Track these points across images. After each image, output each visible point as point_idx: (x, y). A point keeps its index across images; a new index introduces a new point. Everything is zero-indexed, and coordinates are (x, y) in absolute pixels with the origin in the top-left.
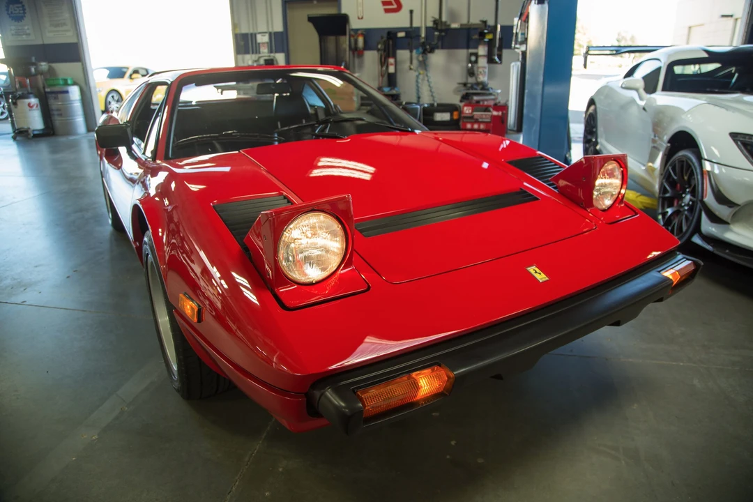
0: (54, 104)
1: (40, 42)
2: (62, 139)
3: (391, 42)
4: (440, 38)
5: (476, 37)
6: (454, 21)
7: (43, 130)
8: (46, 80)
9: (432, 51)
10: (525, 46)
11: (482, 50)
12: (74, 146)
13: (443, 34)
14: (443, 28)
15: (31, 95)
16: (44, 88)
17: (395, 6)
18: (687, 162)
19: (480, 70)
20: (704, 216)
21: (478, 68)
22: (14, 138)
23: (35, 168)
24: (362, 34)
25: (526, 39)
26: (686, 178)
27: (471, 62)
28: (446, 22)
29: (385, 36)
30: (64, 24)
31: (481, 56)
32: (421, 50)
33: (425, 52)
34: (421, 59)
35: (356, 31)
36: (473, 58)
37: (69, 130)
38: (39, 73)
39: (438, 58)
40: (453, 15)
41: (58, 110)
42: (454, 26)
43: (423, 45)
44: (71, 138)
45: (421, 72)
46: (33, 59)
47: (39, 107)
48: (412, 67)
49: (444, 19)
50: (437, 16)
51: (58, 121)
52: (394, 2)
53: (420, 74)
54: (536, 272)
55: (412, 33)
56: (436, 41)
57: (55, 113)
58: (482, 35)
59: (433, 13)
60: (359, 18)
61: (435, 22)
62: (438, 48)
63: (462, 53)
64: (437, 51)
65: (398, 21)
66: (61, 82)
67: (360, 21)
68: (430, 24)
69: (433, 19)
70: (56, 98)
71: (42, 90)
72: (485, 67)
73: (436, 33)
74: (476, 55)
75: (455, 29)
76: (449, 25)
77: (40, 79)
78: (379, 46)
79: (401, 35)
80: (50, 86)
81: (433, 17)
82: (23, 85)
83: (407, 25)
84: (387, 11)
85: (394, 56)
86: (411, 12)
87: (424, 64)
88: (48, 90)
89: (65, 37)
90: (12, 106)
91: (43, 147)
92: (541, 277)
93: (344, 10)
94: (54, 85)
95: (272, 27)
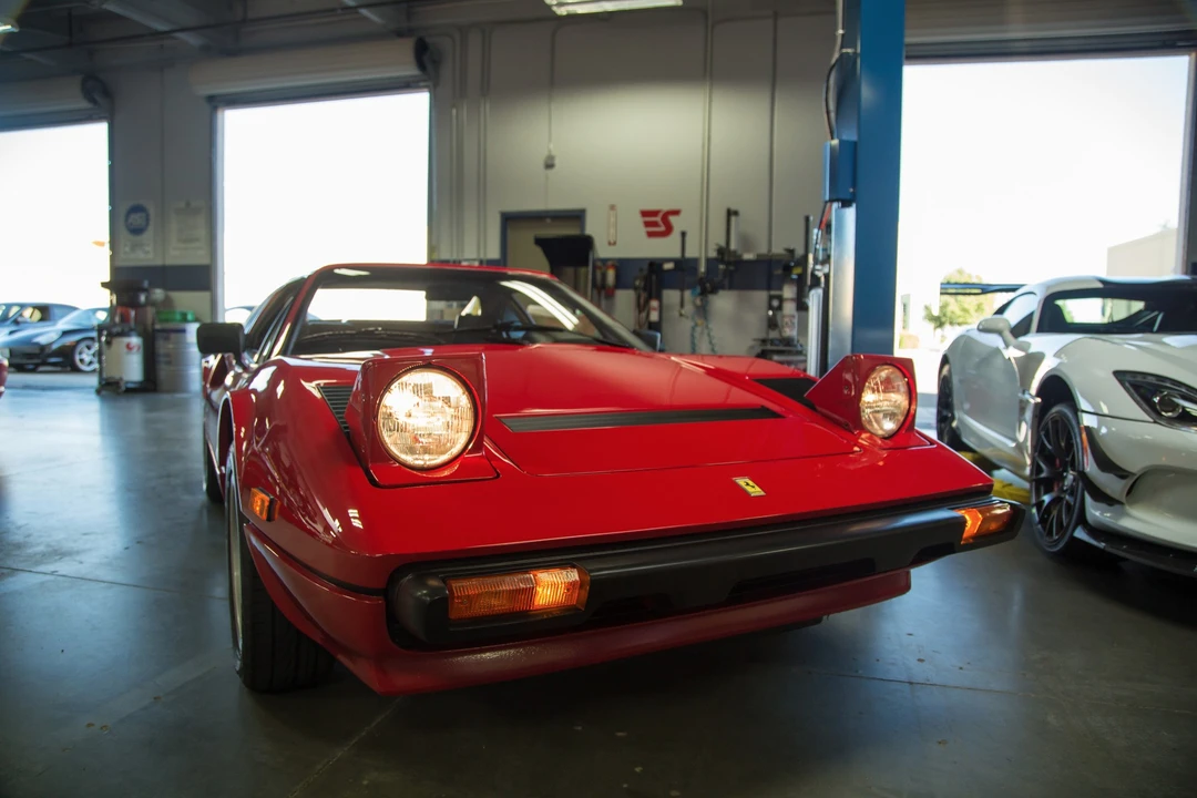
0: (163, 347)
1: (158, 262)
2: (165, 397)
3: (654, 277)
4: (725, 271)
5: (779, 272)
6: (748, 250)
7: (141, 383)
8: (158, 313)
9: (714, 290)
10: (827, 266)
11: (789, 292)
12: (183, 406)
13: (732, 268)
14: (732, 259)
15: (133, 333)
16: (153, 324)
17: (662, 228)
19: (786, 320)
20: (1088, 499)
21: (783, 317)
22: (98, 392)
23: (116, 428)
24: (614, 266)
25: (829, 257)
26: (1063, 444)
27: (771, 307)
28: (735, 252)
29: (646, 267)
30: (197, 240)
31: (787, 299)
32: (698, 290)
33: (704, 293)
34: (698, 302)
35: (605, 261)
36: (775, 303)
37: (178, 384)
38: (150, 303)
39: (723, 302)
40: (747, 242)
41: (168, 355)
42: (748, 256)
43: (701, 282)
44: (178, 396)
45: (699, 322)
46: (146, 284)
47: (141, 350)
48: (683, 312)
49: (733, 246)
50: (723, 243)
51: (163, 371)
52: (661, 223)
53: (696, 325)
54: (748, 484)
55: (684, 265)
56: (720, 277)
57: (162, 359)
58: (788, 269)
59: (717, 238)
60: (610, 244)
61: (721, 251)
62: (723, 288)
63: (761, 296)
64: (721, 293)
65: (666, 249)
66: (178, 317)
67: (612, 247)
68: (712, 254)
69: (715, 247)
70: (167, 339)
71: (150, 328)
72: (793, 316)
73: (722, 267)
74: (781, 299)
75: (749, 262)
76: (740, 256)
77: (150, 311)
78: (637, 283)
79: (668, 266)
80: (162, 321)
81: (717, 244)
82: (124, 319)
83: (677, 254)
84: (650, 235)
85: (659, 297)
86: (683, 234)
87: (703, 311)
88: (158, 327)
89: (195, 257)
90: (104, 346)
91: (136, 409)
92: (755, 490)
93: (589, 231)
94: (167, 321)
95: (485, 253)
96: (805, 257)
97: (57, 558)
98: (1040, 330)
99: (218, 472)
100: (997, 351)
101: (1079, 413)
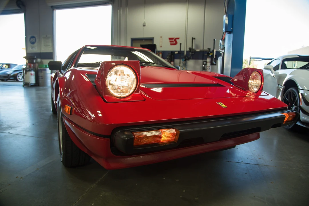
0: (40, 74)
1: (39, 52)
2: (41, 88)
3: (172, 56)
4: (192, 55)
5: (206, 54)
6: (198, 49)
7: (35, 84)
8: (39, 65)
9: (188, 59)
10: (224, 50)
11: (209, 60)
12: (46, 90)
13: (193, 53)
14: (193, 51)
15: (32, 70)
16: (38, 68)
17: (174, 43)
18: (292, 92)
19: (208, 67)
20: (301, 112)
21: (207, 67)
22: (23, 86)
23: (28, 95)
24: (161, 53)
25: (224, 48)
26: (292, 99)
27: (204, 64)
28: (194, 49)
29: (170, 53)
30: (49, 45)
31: (208, 62)
32: (184, 59)
33: (185, 60)
34: (184, 63)
35: (159, 51)
36: (205, 63)
37: (44, 84)
38: (37, 62)
39: (191, 63)
40: (197, 47)
41: (42, 76)
42: (198, 50)
43: (185, 57)
44: (45, 87)
45: (184, 68)
46: (35, 57)
47: (35, 75)
48: (180, 65)
49: (194, 48)
50: (191, 47)
51: (41, 81)
52: (174, 41)
53: (183, 69)
54: (221, 104)
55: (181, 53)
56: (190, 56)
57: (40, 78)
58: (208, 54)
59: (189, 45)
60: (160, 47)
61: (190, 49)
62: (191, 59)
63: (201, 61)
64: (190, 60)
65: (175, 48)
66: (44, 66)
67: (161, 48)
68: (188, 50)
69: (189, 48)
70: (41, 72)
71: (37, 69)
72: (210, 67)
73: (190, 53)
74: (206, 62)
75: (198, 52)
76: (195, 50)
77: (37, 65)
78: (168, 57)
79: (176, 53)
80: (40, 67)
81: (189, 47)
82: (30, 67)
83: (179, 50)
84: (171, 44)
85: (174, 61)
86: (181, 44)
87: (185, 65)
88: (39, 69)
89: (49, 50)
90: (25, 74)
91: (33, 91)
92: (224, 106)
93: (155, 43)
94: (42, 67)
96: (213, 51)
97: (10, 129)
98: (282, 68)
99: (55, 103)
100: (269, 75)
101: (299, 90)
